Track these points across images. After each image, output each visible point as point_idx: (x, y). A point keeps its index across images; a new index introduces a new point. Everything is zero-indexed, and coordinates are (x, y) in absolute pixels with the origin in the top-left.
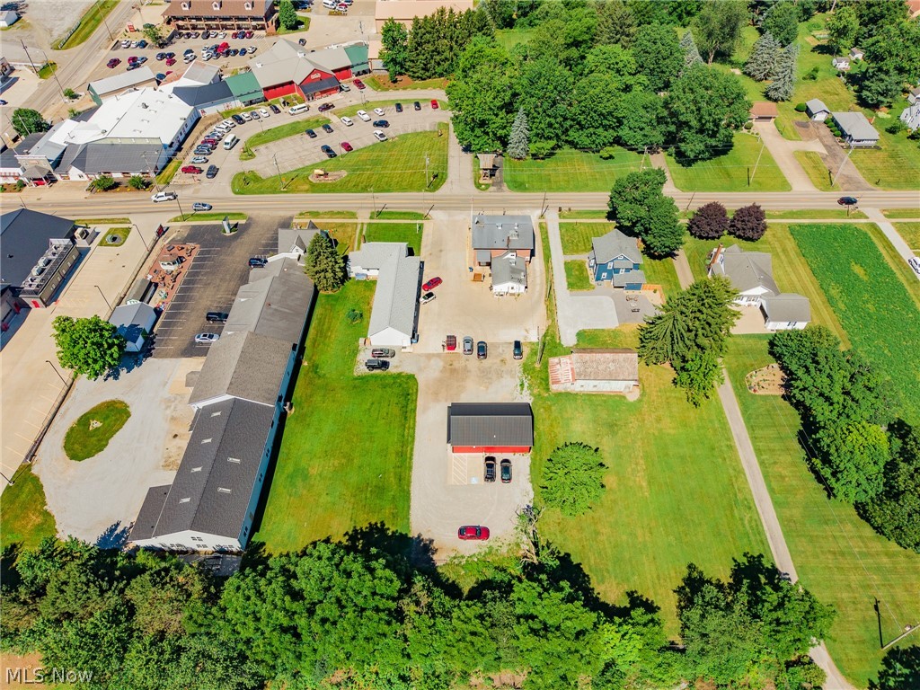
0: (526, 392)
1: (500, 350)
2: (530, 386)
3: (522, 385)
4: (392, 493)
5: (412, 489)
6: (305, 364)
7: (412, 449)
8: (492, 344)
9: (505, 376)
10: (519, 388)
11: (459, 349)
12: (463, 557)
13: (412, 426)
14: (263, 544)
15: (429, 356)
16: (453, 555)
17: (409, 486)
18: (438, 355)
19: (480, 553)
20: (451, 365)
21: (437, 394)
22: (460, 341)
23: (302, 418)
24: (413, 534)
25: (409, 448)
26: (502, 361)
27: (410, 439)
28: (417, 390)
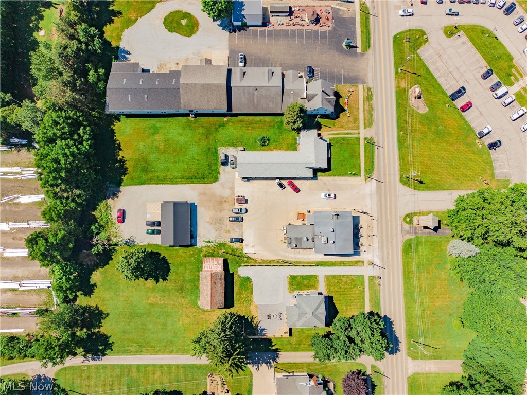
0: (204, 244)
1: (237, 230)
2: (209, 247)
3: (210, 242)
4: (143, 176)
5: (146, 185)
6: (225, 119)
7: (168, 184)
8: (242, 225)
9: (217, 232)
10: (207, 240)
11: (238, 206)
12: (111, 211)
13: (183, 182)
14: (120, 121)
15: (232, 188)
16: (112, 207)
17: (147, 184)
18: (233, 194)
19: (112, 219)
20: (225, 201)
21: (204, 195)
22: (244, 206)
23: (189, 125)
24: (122, 188)
25: (169, 182)
26: (229, 231)
27: (174, 182)
28: (207, 183)
